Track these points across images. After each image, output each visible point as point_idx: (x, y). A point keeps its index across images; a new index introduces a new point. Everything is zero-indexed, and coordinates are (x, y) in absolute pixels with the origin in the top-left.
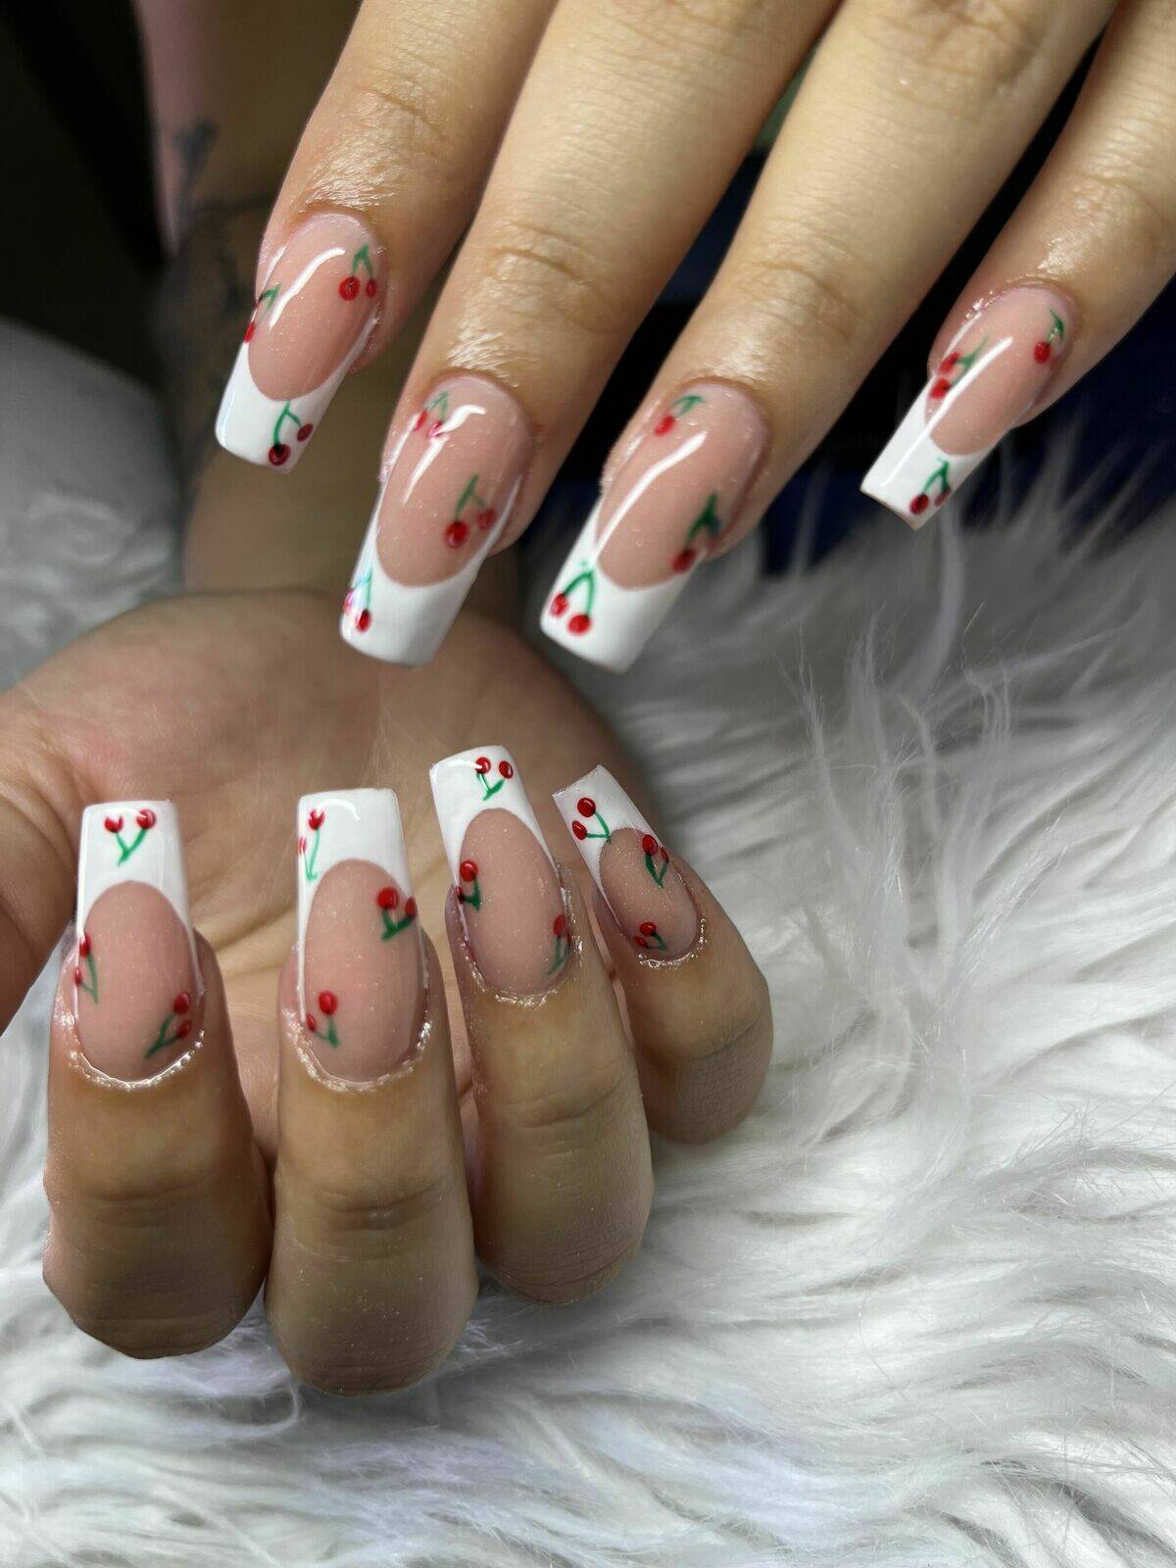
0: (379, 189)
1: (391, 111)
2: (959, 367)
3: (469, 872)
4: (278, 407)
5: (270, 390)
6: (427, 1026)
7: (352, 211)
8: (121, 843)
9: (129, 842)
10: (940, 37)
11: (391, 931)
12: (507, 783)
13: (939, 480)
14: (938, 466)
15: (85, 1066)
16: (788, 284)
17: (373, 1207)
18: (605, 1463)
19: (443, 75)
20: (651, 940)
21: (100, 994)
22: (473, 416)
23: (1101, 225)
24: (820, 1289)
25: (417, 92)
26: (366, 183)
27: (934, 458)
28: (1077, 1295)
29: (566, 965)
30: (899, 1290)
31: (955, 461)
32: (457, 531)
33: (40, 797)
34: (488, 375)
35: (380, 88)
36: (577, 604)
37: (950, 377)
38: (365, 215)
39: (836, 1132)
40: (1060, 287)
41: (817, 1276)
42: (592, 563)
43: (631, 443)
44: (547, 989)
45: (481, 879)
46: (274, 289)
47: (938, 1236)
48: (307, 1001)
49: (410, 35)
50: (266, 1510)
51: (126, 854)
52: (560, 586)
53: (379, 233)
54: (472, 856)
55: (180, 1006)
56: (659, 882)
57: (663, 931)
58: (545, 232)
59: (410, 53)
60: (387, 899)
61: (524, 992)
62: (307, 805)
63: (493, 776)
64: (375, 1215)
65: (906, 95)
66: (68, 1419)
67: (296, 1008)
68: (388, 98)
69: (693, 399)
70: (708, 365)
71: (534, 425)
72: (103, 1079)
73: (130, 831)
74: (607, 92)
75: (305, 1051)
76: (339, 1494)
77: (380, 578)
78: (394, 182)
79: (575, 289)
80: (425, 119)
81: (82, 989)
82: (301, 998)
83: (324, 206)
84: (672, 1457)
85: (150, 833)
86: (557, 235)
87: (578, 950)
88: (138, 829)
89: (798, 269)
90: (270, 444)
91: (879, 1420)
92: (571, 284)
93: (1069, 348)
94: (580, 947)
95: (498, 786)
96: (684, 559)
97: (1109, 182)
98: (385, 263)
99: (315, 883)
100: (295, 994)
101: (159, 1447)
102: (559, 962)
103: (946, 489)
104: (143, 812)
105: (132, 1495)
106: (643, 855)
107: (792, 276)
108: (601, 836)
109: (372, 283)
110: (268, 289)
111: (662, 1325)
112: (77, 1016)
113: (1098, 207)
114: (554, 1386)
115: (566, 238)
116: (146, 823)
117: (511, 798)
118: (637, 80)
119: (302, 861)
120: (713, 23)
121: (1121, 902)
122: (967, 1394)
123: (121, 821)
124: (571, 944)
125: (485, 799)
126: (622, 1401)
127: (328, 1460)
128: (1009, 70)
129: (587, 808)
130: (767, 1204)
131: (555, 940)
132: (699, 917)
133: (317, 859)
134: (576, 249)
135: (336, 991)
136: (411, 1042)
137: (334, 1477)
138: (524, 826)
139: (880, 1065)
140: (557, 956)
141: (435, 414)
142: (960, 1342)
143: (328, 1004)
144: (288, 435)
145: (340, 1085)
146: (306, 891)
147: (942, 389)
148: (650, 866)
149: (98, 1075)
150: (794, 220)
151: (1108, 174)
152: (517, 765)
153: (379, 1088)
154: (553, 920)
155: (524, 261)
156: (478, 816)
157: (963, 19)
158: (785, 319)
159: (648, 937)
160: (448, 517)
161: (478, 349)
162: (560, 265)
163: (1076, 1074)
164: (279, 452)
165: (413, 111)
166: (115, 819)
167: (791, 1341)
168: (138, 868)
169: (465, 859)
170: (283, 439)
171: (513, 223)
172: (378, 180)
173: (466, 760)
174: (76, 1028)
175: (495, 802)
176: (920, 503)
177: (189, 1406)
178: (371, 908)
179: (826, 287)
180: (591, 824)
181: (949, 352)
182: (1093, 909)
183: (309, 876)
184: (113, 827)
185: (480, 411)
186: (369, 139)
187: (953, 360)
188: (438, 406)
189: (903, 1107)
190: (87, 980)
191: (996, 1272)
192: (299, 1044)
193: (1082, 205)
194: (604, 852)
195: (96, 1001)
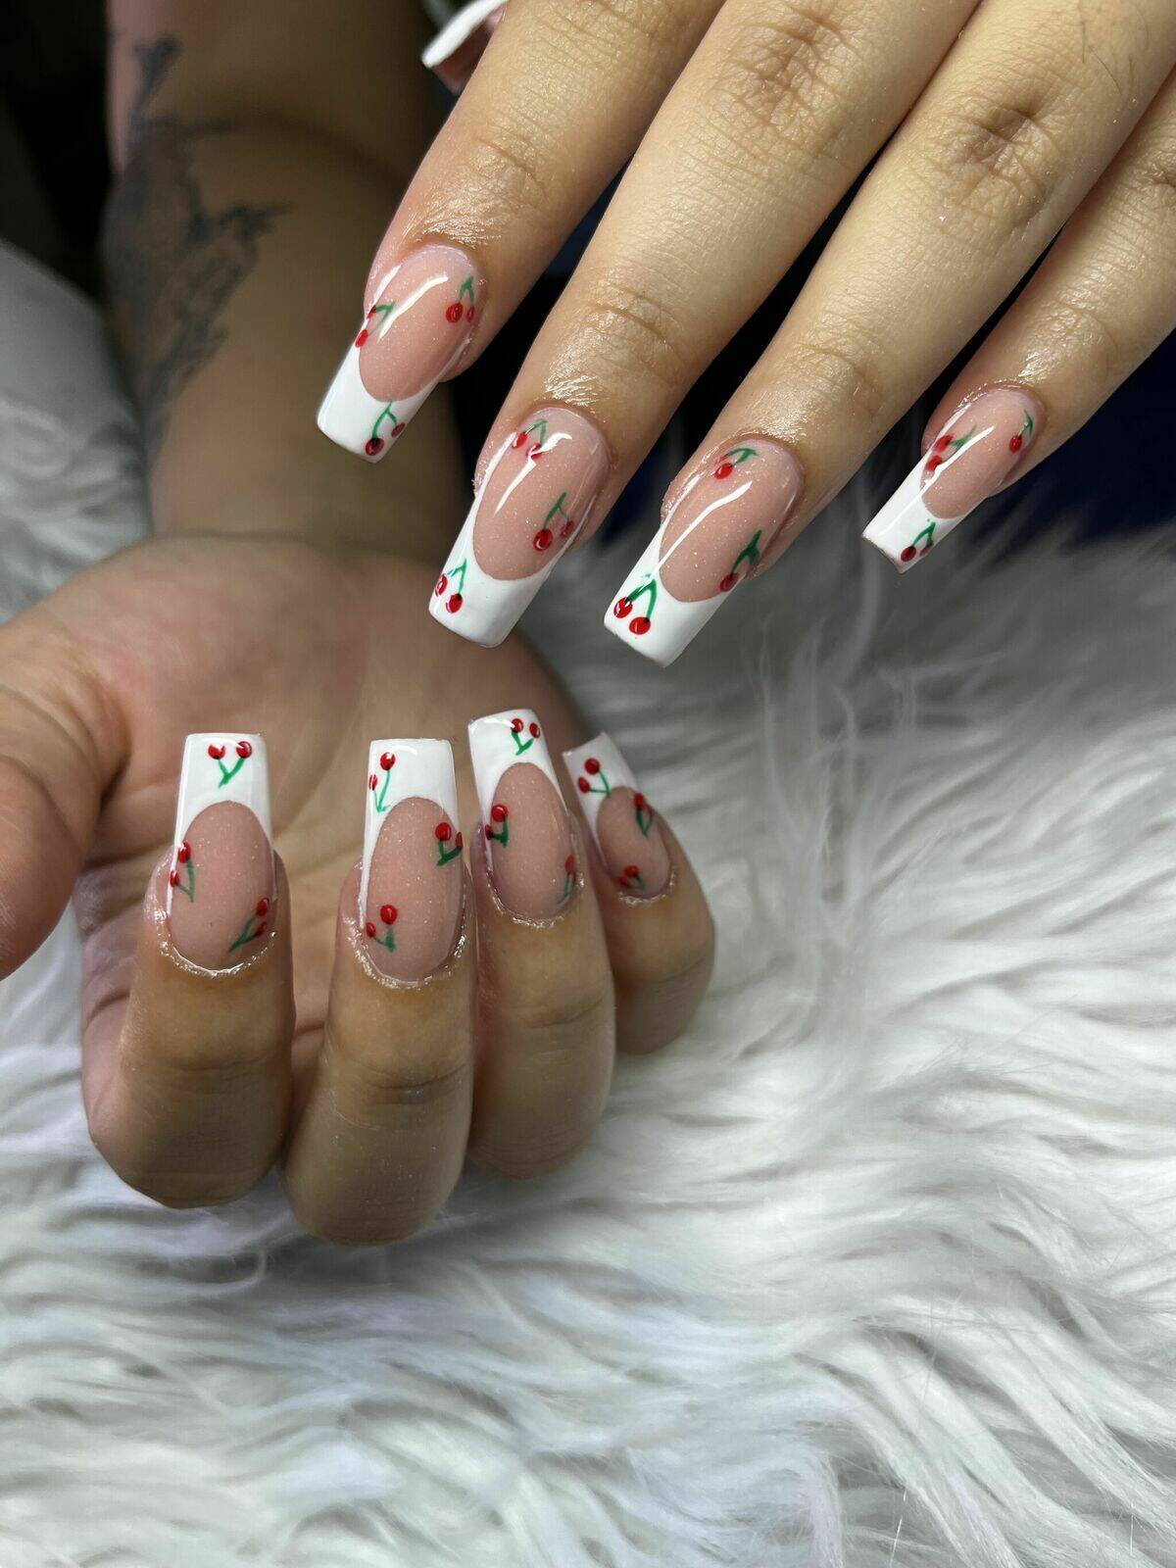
0: (488, 231)
1: (507, 165)
2: (950, 448)
3: (499, 814)
4: (380, 406)
5: (375, 390)
6: (463, 939)
7: (465, 247)
8: (223, 768)
9: (230, 769)
10: (974, 184)
11: (446, 858)
12: (536, 742)
13: (927, 535)
14: (928, 525)
15: (176, 955)
16: (832, 366)
17: (409, 1086)
18: (539, 1320)
19: (554, 141)
20: (633, 882)
21: (195, 897)
22: (562, 441)
23: (1071, 346)
24: (732, 1179)
25: (530, 153)
26: (479, 225)
27: (923, 519)
28: (942, 1188)
29: (571, 898)
30: (800, 1181)
31: (940, 522)
32: (543, 538)
33: (72, 712)
34: (582, 410)
35: (498, 144)
36: (639, 609)
37: (943, 455)
38: (475, 252)
39: (751, 1052)
40: (1032, 392)
41: (731, 1168)
42: (656, 576)
43: (691, 479)
44: (555, 915)
45: (511, 821)
46: (388, 304)
47: (833, 1140)
48: (368, 911)
49: (529, 102)
50: (215, 1361)
51: (227, 778)
52: (624, 592)
53: (483, 267)
54: (502, 801)
55: (262, 909)
56: (645, 833)
57: (644, 874)
58: (640, 297)
59: (528, 118)
60: (443, 832)
61: (536, 918)
62: (378, 749)
63: (524, 736)
64: (409, 1092)
65: (943, 229)
66: (28, 1279)
67: (356, 916)
68: (504, 153)
69: (748, 452)
70: (761, 424)
71: (612, 454)
72: (190, 966)
73: (230, 759)
74: (707, 191)
75: (363, 953)
76: (292, 1345)
77: (473, 568)
78: (502, 226)
79: (660, 347)
80: (533, 177)
81: (177, 889)
82: (362, 910)
83: (440, 238)
84: (595, 1314)
85: (248, 761)
86: (651, 301)
87: (580, 885)
88: (237, 758)
89: (841, 355)
90: (368, 437)
91: (779, 1283)
92: (657, 344)
93: (1034, 442)
94: (582, 883)
95: (529, 744)
96: (728, 581)
97: (1081, 312)
98: (485, 294)
99: (383, 815)
100: (356, 905)
101: (118, 1305)
102: (566, 895)
103: (930, 543)
104: (241, 744)
105: (92, 1349)
106: (634, 811)
107: (837, 362)
108: (602, 792)
109: (473, 309)
110: (380, 304)
111: (595, 1207)
112: (169, 912)
113: (1069, 332)
114: (499, 1253)
115: (658, 305)
116: (244, 752)
117: (537, 755)
118: (733, 184)
119: (371, 797)
120: (797, 146)
121: (997, 877)
122: (853, 1264)
123: (223, 749)
124: (575, 881)
125: (518, 754)
126: (558, 1268)
127: (284, 1315)
128: (1021, 219)
129: (593, 767)
130: (691, 1109)
131: (566, 876)
132: (671, 864)
133: (387, 794)
134: (664, 315)
135: (396, 905)
136: (450, 950)
137: (286, 1331)
138: (547, 779)
139: (793, 996)
140: (566, 889)
141: (534, 437)
142: (845, 1223)
143: (389, 915)
144: (384, 432)
145: (393, 983)
146: (374, 822)
147: (934, 463)
148: (639, 819)
149: (186, 963)
150: (843, 316)
151: (1082, 306)
152: (542, 726)
153: (424, 987)
154: (563, 863)
155: (621, 319)
156: (512, 768)
157: (993, 171)
158: (827, 396)
159: (629, 878)
160: (538, 526)
161: (576, 388)
162: (650, 326)
163: (951, 1016)
164: (374, 443)
165: (525, 168)
166: (219, 747)
167: (703, 1222)
168: (235, 791)
169: (499, 803)
170: (380, 434)
171: (614, 285)
172: (490, 223)
173: (503, 720)
174: (168, 921)
175: (525, 757)
176: (909, 553)
177: (152, 1267)
178: (430, 837)
179: (861, 373)
180: (595, 781)
181: (943, 433)
182: (971, 881)
183: (379, 808)
184: (216, 754)
185: (568, 437)
186: (484, 187)
187: (946, 441)
188: (539, 430)
189: (806, 1035)
190: (185, 881)
191: (879, 1169)
192: (358, 947)
193: (1057, 327)
194: (603, 805)
195: (192, 901)
